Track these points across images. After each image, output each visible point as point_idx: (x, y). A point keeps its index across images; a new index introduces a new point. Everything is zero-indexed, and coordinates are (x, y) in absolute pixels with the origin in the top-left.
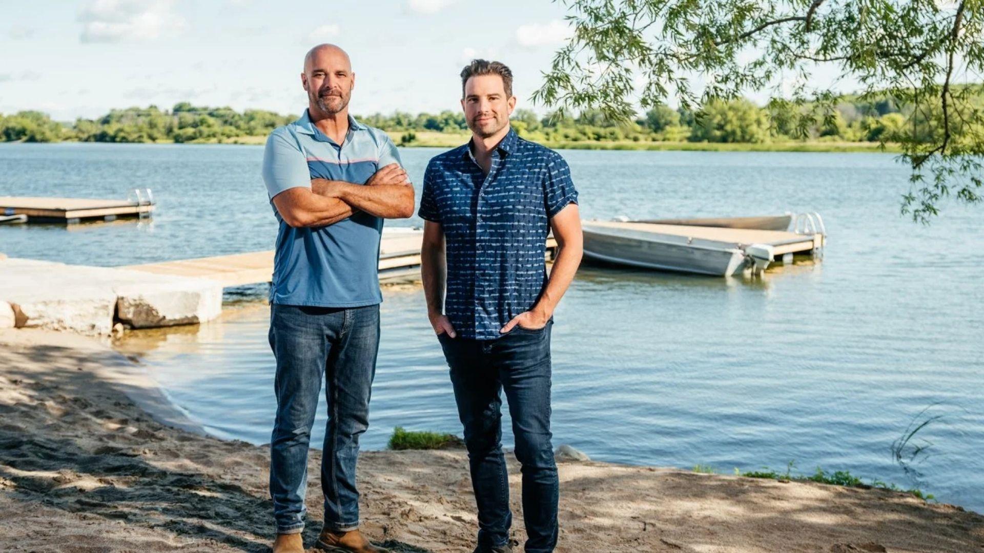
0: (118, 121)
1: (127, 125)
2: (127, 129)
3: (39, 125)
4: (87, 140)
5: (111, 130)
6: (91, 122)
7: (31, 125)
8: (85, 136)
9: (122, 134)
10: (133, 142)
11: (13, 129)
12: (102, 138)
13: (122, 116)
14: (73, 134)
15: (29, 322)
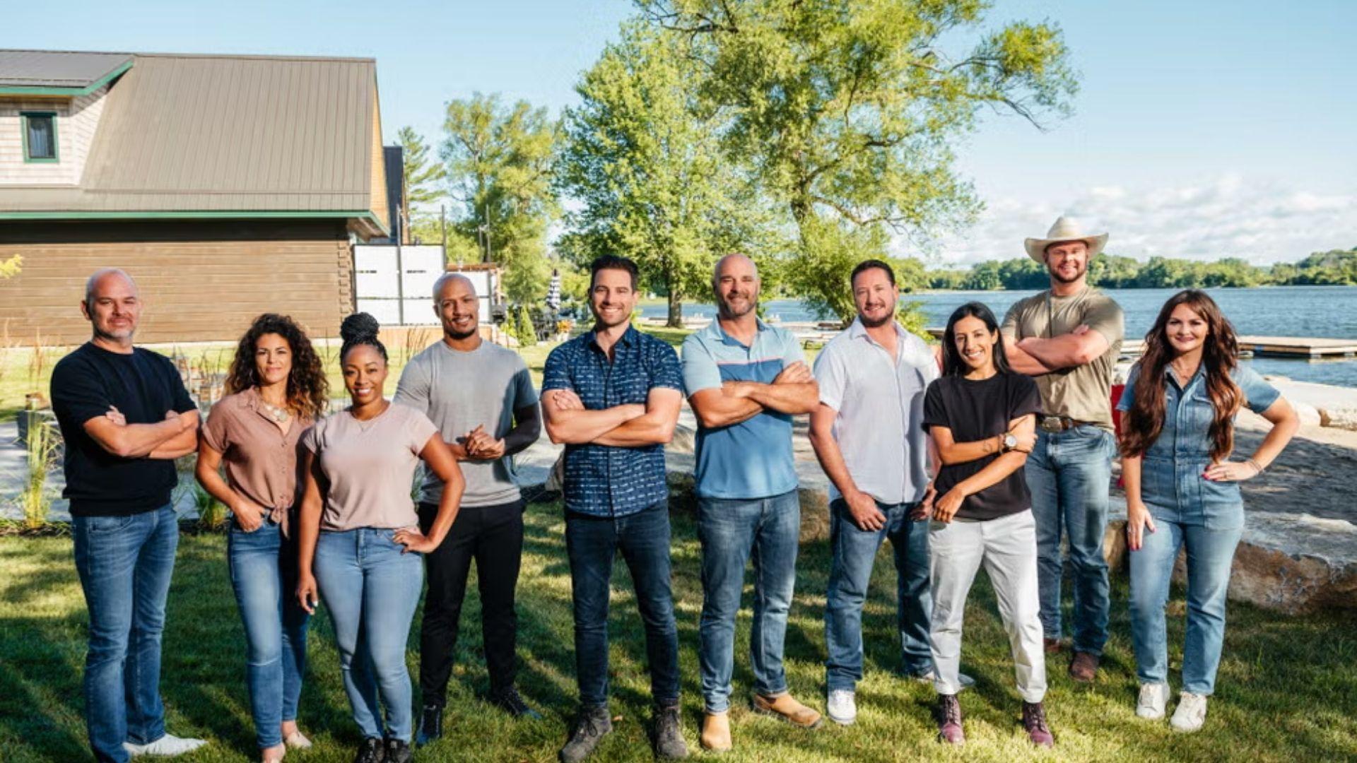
0: (1318, 264)
1: (1328, 269)
2: (1328, 271)
3: (1238, 272)
4: (1286, 284)
5: (1311, 273)
6: (1290, 266)
7: (1230, 272)
8: (1283, 280)
9: (1322, 277)
10: (1334, 283)
11: (1213, 276)
12: (1302, 281)
13: (1323, 259)
14: (1271, 278)
15: (1331, 423)
